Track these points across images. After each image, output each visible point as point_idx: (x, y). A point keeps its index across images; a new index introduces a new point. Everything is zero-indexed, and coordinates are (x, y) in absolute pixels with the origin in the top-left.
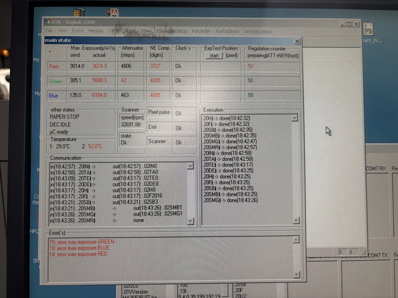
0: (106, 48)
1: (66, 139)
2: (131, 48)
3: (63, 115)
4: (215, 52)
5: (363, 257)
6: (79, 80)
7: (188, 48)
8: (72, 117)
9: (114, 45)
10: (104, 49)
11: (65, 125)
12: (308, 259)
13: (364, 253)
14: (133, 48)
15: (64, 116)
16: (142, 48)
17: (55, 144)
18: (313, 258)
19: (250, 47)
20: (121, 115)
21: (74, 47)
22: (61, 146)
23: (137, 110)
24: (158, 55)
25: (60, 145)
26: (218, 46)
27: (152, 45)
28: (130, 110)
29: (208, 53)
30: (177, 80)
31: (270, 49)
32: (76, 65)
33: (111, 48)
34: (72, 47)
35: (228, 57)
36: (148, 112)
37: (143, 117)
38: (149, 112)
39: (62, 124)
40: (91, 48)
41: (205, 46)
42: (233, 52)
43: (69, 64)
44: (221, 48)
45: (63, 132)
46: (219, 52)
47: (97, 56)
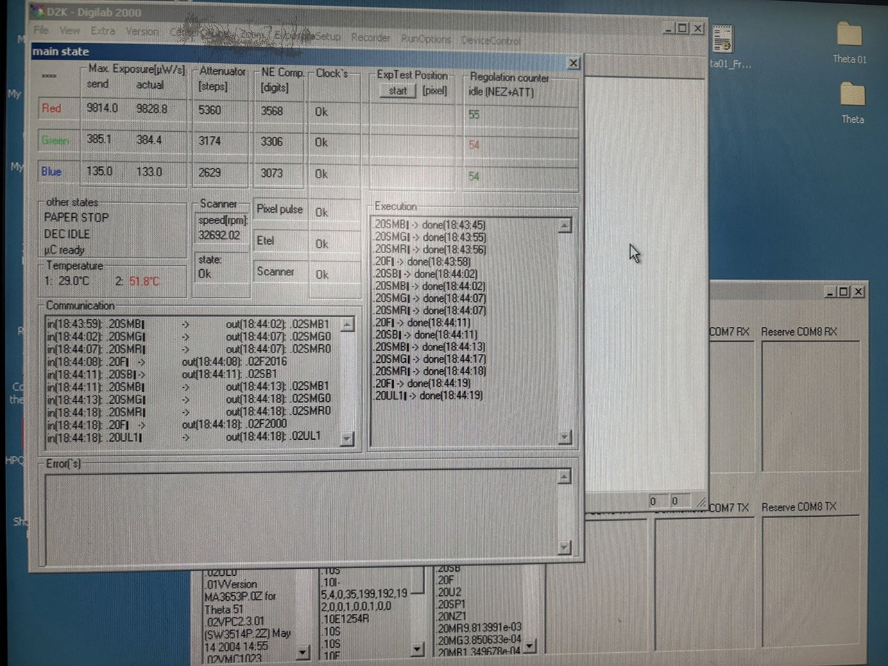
0: (165, 69)
1: (80, 266)
2: (221, 72)
3: (72, 214)
4: (399, 83)
5: (698, 511)
6: (106, 139)
7: (341, 74)
8: (93, 219)
9: (183, 64)
10: (161, 72)
11: (77, 235)
12: (589, 517)
13: (702, 503)
14: (224, 72)
15: (74, 215)
16: (243, 72)
17: (56, 275)
18: (599, 514)
19: (473, 74)
20: (198, 216)
21: (95, 66)
22: (69, 281)
23: (232, 205)
24: (278, 88)
25: (67, 279)
26: (406, 70)
27: (265, 66)
28: (217, 205)
29: (385, 86)
30: (318, 140)
31: (516, 78)
32: (101, 105)
33: (177, 71)
34: (90, 66)
35: (427, 94)
36: (256, 209)
37: (246, 219)
38: (259, 208)
39: (70, 233)
40: (133, 70)
41: (379, 70)
42: (438, 84)
43: (85, 102)
44: (413, 75)
45: (73, 251)
46: (409, 84)
47: (145, 86)
